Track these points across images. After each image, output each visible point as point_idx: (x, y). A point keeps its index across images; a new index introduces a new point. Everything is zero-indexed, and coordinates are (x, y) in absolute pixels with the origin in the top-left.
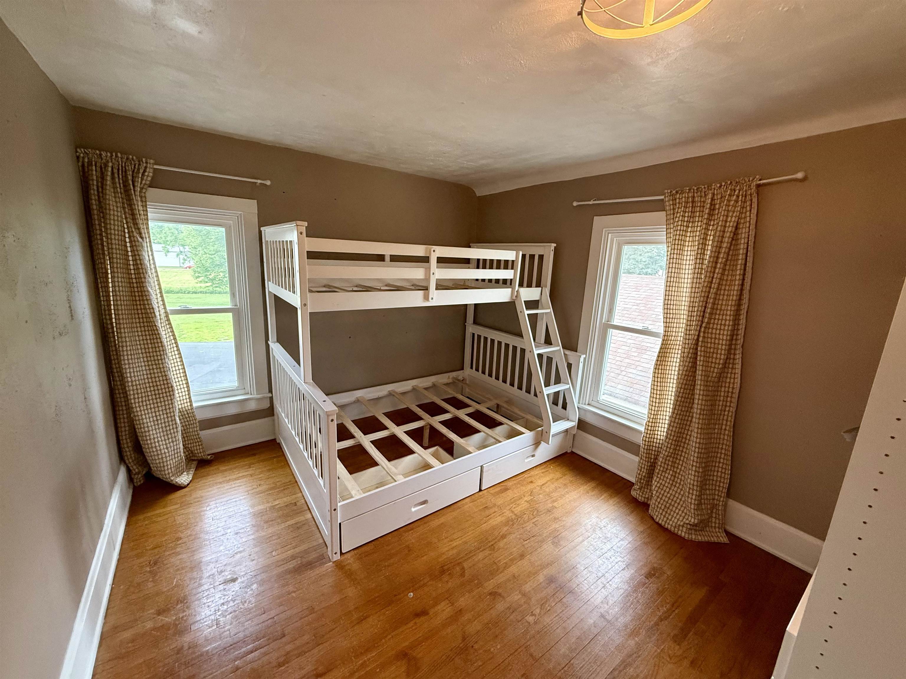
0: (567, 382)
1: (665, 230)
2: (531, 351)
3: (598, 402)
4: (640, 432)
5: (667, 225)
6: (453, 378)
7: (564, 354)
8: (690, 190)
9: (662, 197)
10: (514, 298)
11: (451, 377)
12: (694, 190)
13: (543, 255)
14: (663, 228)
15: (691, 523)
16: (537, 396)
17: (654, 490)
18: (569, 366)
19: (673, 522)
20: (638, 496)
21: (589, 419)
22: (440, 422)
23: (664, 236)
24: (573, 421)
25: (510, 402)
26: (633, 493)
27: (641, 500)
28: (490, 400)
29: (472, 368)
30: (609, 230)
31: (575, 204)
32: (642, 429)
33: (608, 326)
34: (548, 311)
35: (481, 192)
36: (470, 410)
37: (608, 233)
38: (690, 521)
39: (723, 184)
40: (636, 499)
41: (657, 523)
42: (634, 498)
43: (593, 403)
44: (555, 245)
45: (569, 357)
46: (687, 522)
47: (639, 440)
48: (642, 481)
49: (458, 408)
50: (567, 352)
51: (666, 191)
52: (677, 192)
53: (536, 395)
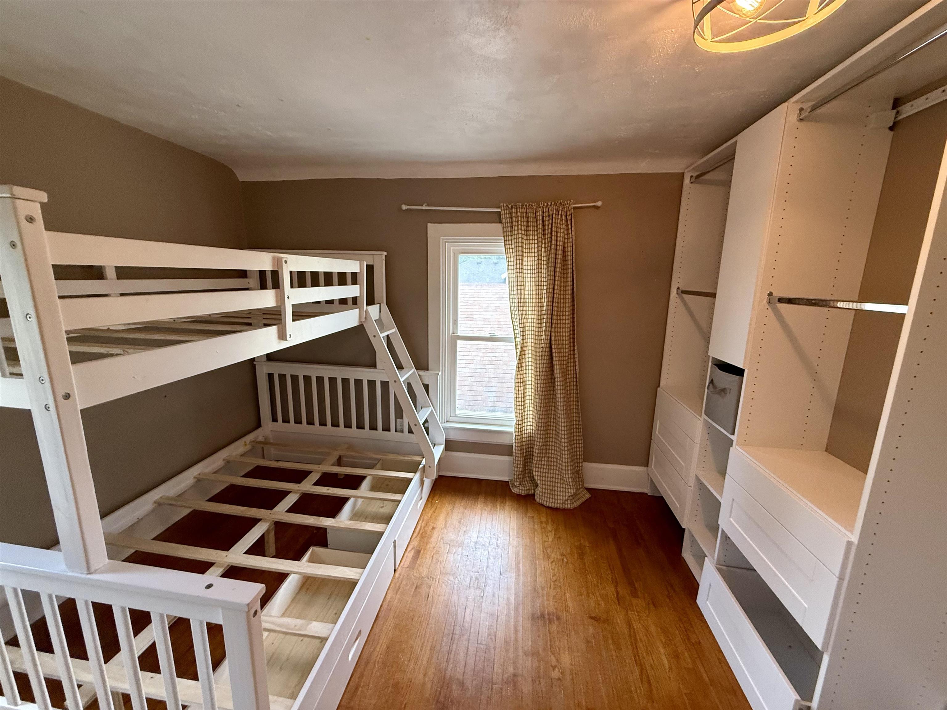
0: (429, 406)
1: (503, 241)
2: (397, 381)
3: (456, 416)
4: (511, 433)
5: (504, 237)
6: (251, 442)
7: (419, 375)
8: (522, 205)
9: (499, 210)
10: (363, 320)
11: (248, 442)
12: (526, 206)
13: (372, 266)
14: (501, 240)
15: (572, 494)
16: (412, 433)
17: (538, 480)
18: (426, 387)
19: (560, 500)
20: (521, 491)
21: (454, 436)
22: (287, 511)
23: (502, 247)
24: (442, 444)
25: (351, 447)
26: (515, 491)
27: (524, 493)
28: (328, 454)
29: (275, 420)
30: (447, 239)
31: (404, 207)
32: (512, 429)
33: (455, 338)
34: (394, 330)
35: (243, 176)
36: (315, 477)
37: (445, 242)
38: (571, 493)
39: (549, 204)
40: (519, 495)
41: (548, 507)
42: (517, 495)
43: (452, 419)
44: (385, 253)
45: (423, 377)
46: (570, 494)
47: (513, 440)
48: (520, 477)
49: (299, 481)
50: (422, 373)
51: (502, 204)
52: (512, 207)
53: (410, 431)
